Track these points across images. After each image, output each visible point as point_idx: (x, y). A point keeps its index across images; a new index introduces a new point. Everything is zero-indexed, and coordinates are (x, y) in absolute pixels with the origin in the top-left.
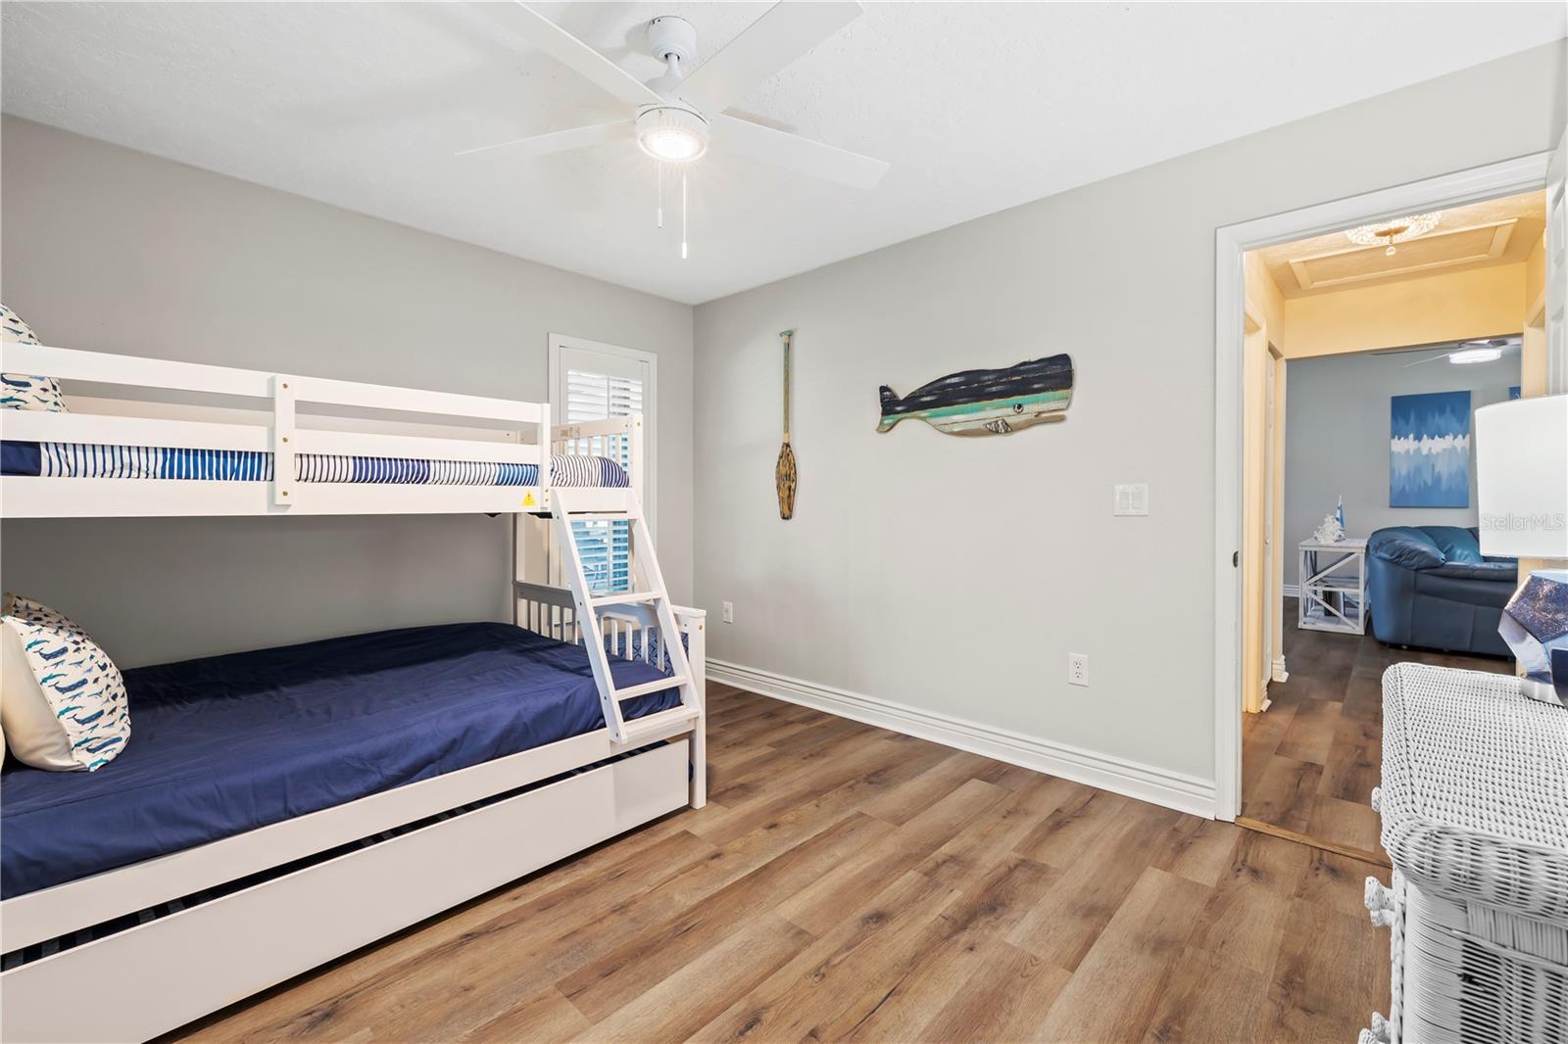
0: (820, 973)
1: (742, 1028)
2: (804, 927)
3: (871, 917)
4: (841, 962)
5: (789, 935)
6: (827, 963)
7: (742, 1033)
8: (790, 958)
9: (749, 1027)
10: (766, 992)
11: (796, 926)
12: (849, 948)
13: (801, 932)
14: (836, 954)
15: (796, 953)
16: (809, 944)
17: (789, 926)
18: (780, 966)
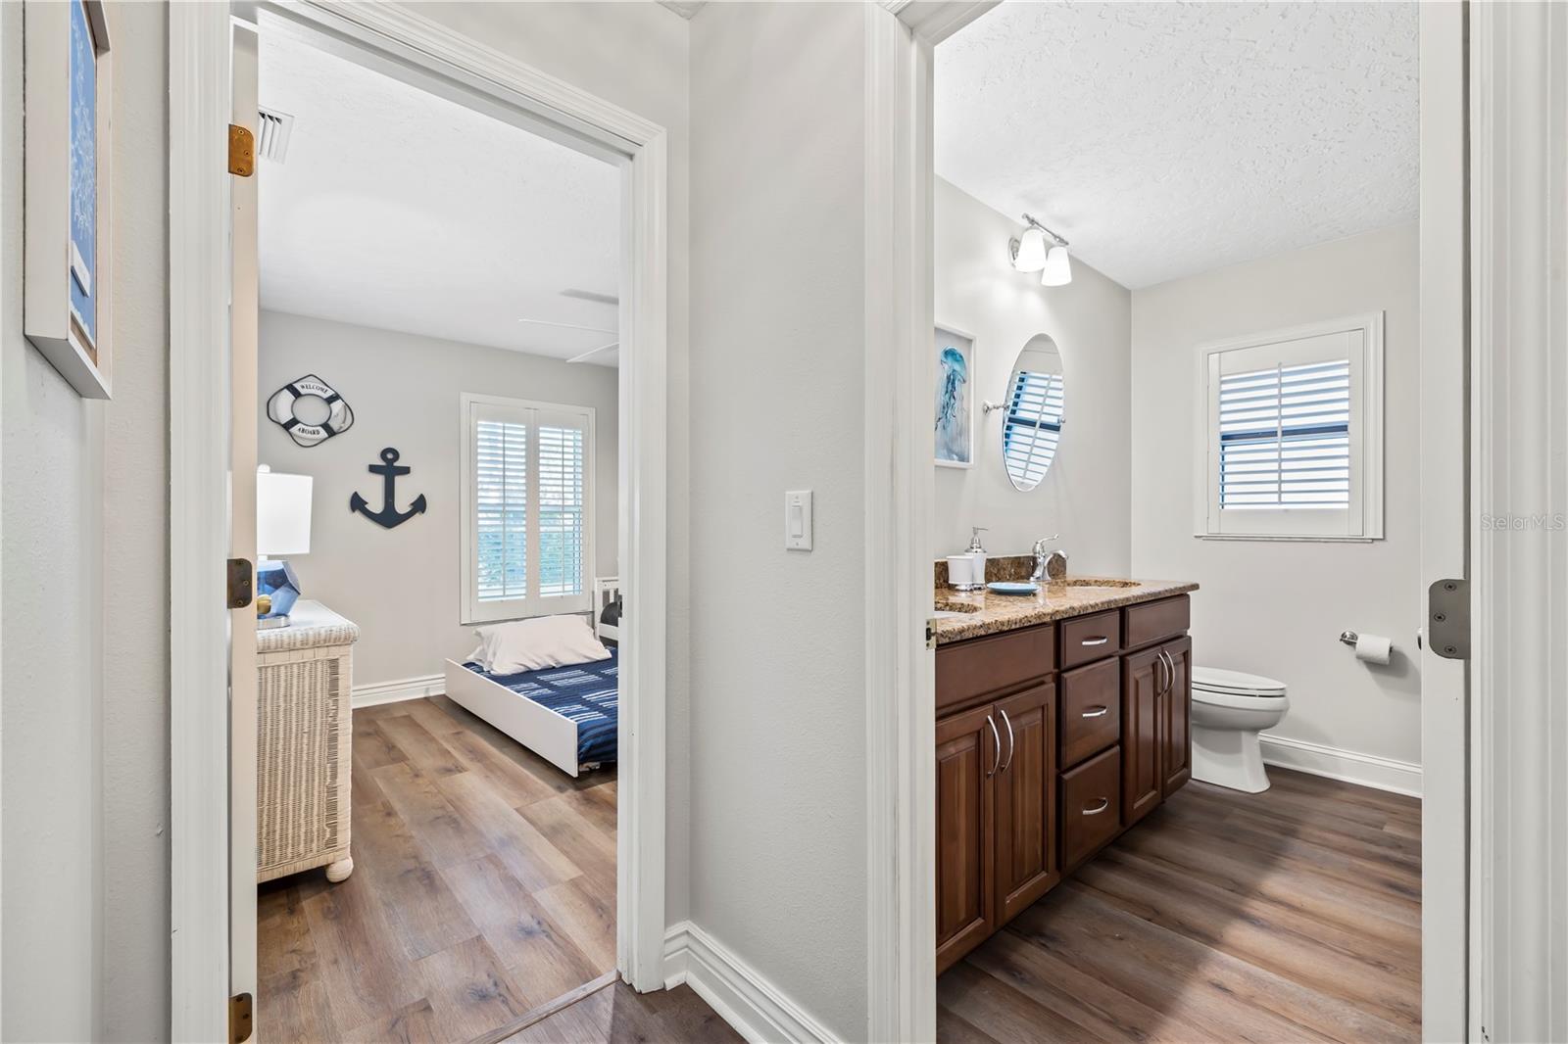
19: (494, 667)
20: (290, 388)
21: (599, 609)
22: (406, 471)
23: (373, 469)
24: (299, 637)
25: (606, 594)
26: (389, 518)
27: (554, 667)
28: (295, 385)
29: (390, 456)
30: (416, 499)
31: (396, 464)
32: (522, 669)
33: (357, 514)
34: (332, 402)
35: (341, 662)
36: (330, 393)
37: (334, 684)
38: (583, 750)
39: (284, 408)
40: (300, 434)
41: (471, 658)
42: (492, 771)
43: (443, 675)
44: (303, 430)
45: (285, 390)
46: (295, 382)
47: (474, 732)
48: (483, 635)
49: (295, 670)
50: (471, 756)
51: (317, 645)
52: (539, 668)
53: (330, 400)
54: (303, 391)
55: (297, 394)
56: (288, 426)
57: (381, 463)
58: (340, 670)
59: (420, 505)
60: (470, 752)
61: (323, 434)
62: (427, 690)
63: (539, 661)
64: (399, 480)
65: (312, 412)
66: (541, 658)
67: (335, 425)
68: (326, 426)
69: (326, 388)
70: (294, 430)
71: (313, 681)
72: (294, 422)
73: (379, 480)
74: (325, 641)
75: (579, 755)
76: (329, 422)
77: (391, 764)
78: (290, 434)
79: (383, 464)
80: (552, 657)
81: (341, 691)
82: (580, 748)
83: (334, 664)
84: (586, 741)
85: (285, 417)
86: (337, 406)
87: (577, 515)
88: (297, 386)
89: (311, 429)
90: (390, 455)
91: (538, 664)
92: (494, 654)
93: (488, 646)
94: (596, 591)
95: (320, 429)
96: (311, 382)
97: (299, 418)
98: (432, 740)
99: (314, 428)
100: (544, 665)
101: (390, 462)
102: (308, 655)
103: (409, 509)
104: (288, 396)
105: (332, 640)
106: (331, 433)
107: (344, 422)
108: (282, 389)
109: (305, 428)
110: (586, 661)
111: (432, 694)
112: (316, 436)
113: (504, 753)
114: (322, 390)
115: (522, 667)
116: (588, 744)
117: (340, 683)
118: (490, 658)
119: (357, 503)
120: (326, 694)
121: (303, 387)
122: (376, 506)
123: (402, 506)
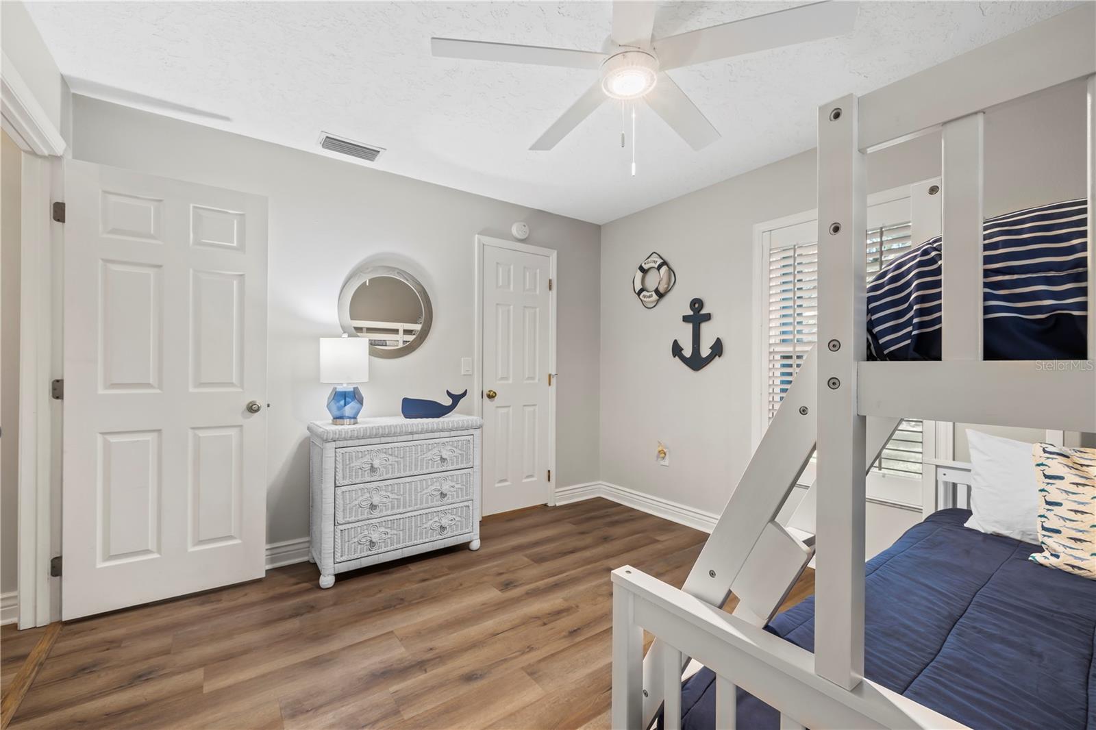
0: (530, 649)
1: (579, 631)
2: (528, 678)
3: (476, 678)
4: (516, 652)
5: (541, 673)
6: (523, 653)
7: (579, 629)
8: (544, 659)
9: (575, 631)
10: (565, 644)
11: (534, 679)
12: (505, 660)
13: (531, 674)
14: (515, 657)
15: (540, 661)
16: (530, 665)
17: (537, 680)
18: (552, 655)
20: (640, 267)
22: (708, 317)
23: (685, 319)
26: (696, 362)
29: (696, 306)
30: (715, 342)
33: (677, 360)
36: (660, 262)
39: (638, 281)
40: (644, 299)
45: (638, 269)
53: (660, 267)
54: (647, 267)
55: (644, 272)
56: (640, 294)
57: (690, 313)
59: (717, 349)
61: (655, 297)
64: (703, 327)
67: (662, 288)
68: (658, 291)
70: (643, 296)
72: (641, 291)
73: (689, 328)
76: (659, 287)
78: (641, 300)
85: (638, 289)
86: (662, 271)
88: (643, 264)
90: (697, 304)
95: (655, 293)
96: (652, 258)
97: (646, 287)
99: (651, 293)
101: (697, 311)
103: (710, 353)
104: (639, 273)
106: (660, 295)
107: (668, 283)
109: (648, 293)
112: (653, 299)
114: (657, 261)
119: (677, 350)
121: (646, 263)
122: (688, 352)
123: (705, 352)
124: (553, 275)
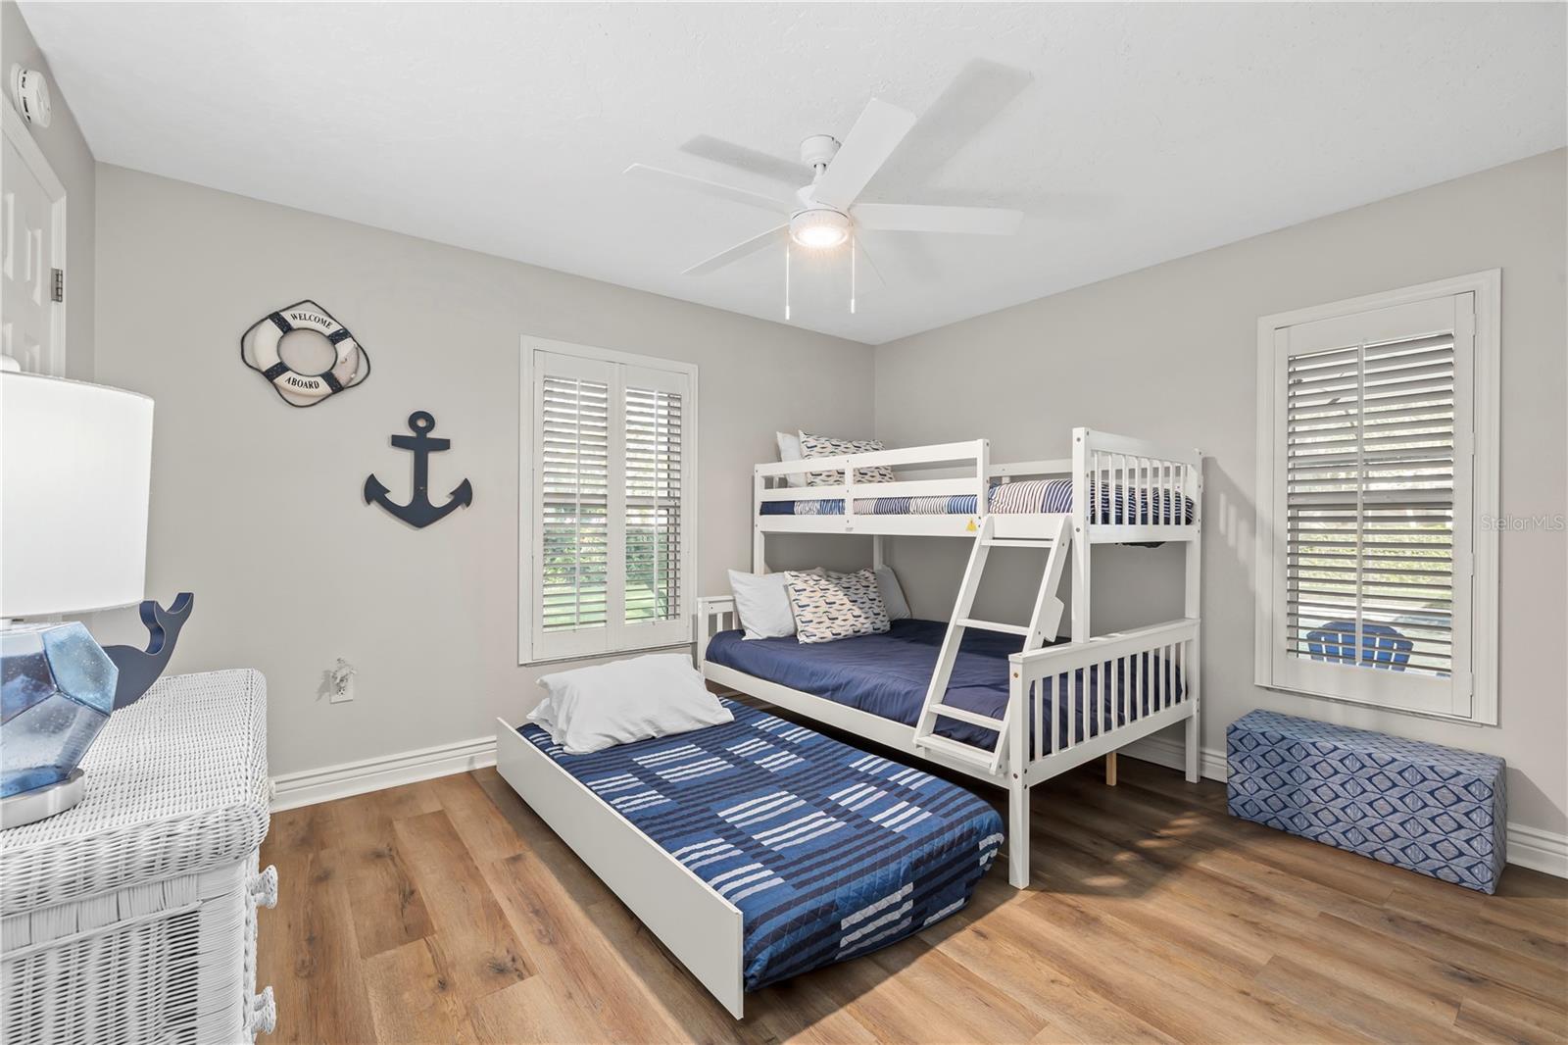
19: (569, 740)
20: (276, 318)
21: (704, 641)
22: (443, 445)
23: (398, 442)
24: (60, 869)
25: (713, 618)
26: (420, 513)
27: (653, 738)
28: (282, 314)
29: (421, 423)
30: (457, 486)
31: (431, 435)
32: (610, 743)
33: (375, 507)
34: (338, 341)
35: (204, 920)
36: (335, 328)
37: (184, 982)
38: (756, 968)
39: (266, 345)
40: (290, 386)
41: (532, 717)
42: (577, 978)
43: (494, 738)
44: (294, 381)
45: (269, 320)
46: (284, 310)
47: (541, 857)
48: (551, 688)
49: (53, 967)
50: (538, 925)
51: (120, 882)
52: (633, 740)
53: (336, 338)
54: (295, 323)
55: (286, 328)
56: (271, 374)
57: (410, 433)
58: (203, 944)
59: (463, 495)
60: (536, 912)
61: (324, 388)
62: (472, 761)
63: (632, 729)
64: (434, 458)
65: (308, 356)
66: (636, 725)
67: (342, 375)
68: (329, 377)
69: (329, 320)
70: (281, 380)
71: (112, 992)
72: (281, 368)
73: (406, 458)
74: (150, 868)
75: (745, 980)
76: (333, 371)
77: (403, 943)
78: (276, 387)
79: (411, 434)
80: (650, 722)
81: (204, 1002)
82: (748, 962)
83: (183, 929)
84: (759, 948)
85: (268, 360)
86: (345, 347)
87: (672, 511)
88: (287, 315)
89: (305, 380)
90: (422, 421)
91: (631, 734)
92: (569, 719)
93: (559, 707)
94: (700, 615)
95: (320, 380)
96: (307, 310)
97: (288, 364)
98: (474, 875)
99: (312, 380)
100: (640, 735)
101: (422, 432)
102: (97, 916)
103: (449, 500)
104: (271, 331)
105: (173, 865)
106: (337, 387)
107: (356, 372)
108: (263, 320)
109: (298, 378)
110: (700, 726)
111: (478, 766)
112: (313, 391)
113: (593, 919)
114: (324, 322)
115: (608, 740)
116: (764, 957)
117: (203, 977)
118: (561, 724)
119: (374, 491)
120: (155, 1014)
121: (295, 317)
122: (402, 495)
123: (438, 496)
124: (59, 261)
